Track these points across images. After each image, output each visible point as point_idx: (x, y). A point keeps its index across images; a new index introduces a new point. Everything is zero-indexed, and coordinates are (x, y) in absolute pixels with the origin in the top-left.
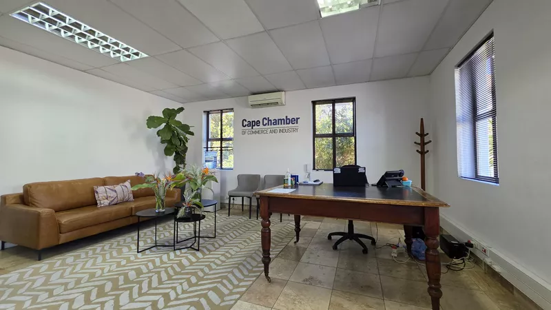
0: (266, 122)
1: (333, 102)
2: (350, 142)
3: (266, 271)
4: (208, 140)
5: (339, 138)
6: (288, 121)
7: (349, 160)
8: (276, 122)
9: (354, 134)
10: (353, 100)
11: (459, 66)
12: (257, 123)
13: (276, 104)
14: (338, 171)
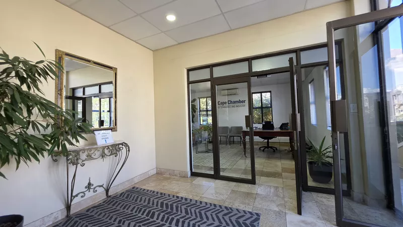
0: (229, 102)
1: (261, 93)
2: (269, 110)
3: (245, 154)
4: (200, 111)
5: (265, 109)
6: (240, 102)
7: (270, 117)
8: (235, 102)
9: (271, 107)
10: (270, 92)
11: (310, 83)
12: (225, 103)
13: (235, 94)
14: (264, 123)
